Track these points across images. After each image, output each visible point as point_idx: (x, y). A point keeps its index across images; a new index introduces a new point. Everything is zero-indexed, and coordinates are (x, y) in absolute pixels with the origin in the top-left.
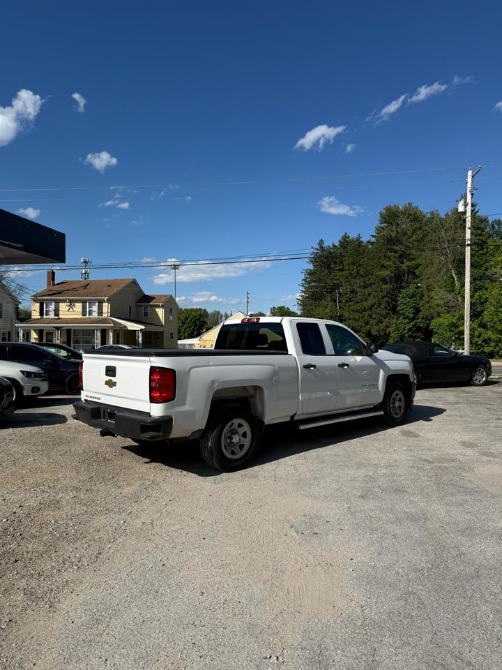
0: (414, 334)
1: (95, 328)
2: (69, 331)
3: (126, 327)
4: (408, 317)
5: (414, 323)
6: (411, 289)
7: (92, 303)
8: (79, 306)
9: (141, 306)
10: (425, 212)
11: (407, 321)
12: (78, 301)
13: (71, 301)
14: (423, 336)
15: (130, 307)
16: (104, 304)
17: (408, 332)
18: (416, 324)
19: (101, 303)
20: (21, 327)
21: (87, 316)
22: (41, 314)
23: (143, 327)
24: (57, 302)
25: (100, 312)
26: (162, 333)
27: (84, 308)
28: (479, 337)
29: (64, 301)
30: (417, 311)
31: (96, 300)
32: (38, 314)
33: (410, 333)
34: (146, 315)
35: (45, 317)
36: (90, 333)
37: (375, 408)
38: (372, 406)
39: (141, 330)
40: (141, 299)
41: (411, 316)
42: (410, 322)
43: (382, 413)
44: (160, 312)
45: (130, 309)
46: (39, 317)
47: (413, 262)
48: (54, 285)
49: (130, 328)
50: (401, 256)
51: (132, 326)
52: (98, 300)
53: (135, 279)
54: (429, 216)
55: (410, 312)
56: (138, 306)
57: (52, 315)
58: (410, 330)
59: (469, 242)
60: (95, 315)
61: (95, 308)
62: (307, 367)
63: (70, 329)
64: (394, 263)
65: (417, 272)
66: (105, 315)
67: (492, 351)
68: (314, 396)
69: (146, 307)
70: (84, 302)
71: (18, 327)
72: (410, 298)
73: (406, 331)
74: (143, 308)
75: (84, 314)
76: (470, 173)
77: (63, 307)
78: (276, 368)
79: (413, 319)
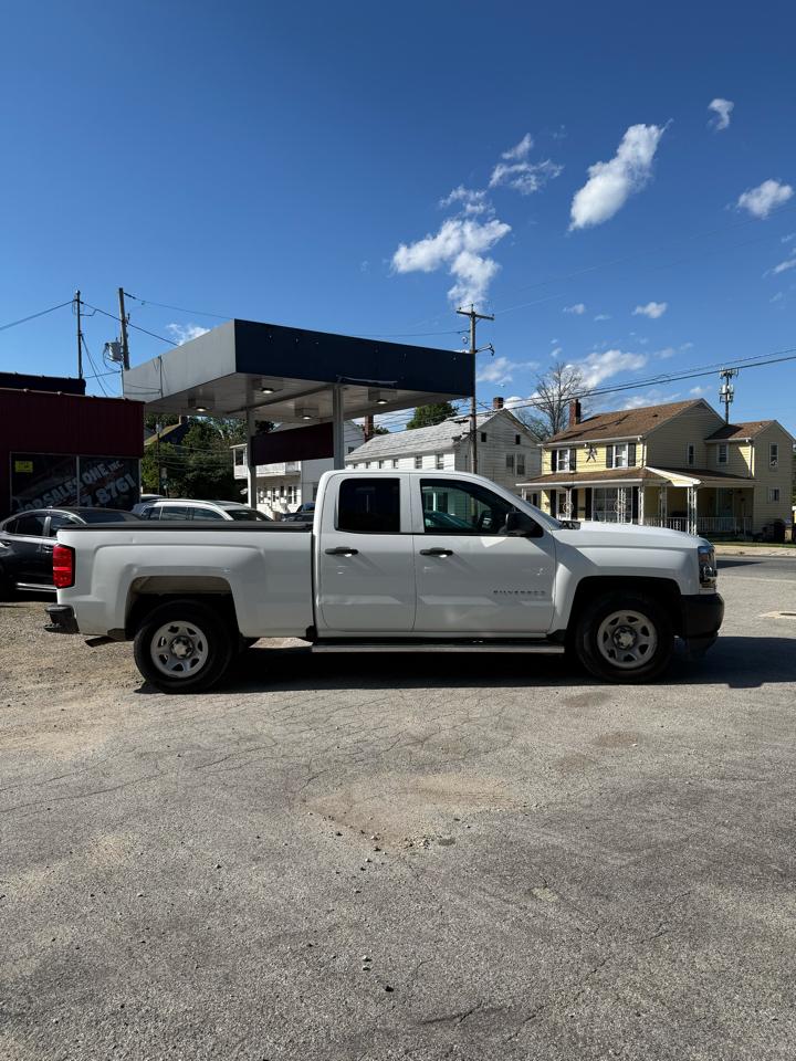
1: (618, 486)
2: (588, 491)
3: (670, 481)
7: (620, 448)
8: (602, 452)
9: (715, 444)
12: (600, 445)
13: (591, 446)
15: (691, 448)
16: (637, 447)
19: (633, 444)
20: (525, 487)
21: (614, 468)
22: (554, 468)
23: (697, 482)
24: (574, 449)
25: (632, 461)
26: (751, 490)
27: (609, 456)
29: (581, 447)
31: (625, 441)
32: (550, 467)
34: (723, 459)
35: (558, 471)
36: (612, 493)
37: (552, 639)
38: (544, 635)
39: (695, 487)
40: (718, 432)
43: (561, 650)
44: (747, 453)
45: (691, 452)
46: (551, 472)
48: (579, 422)
49: (676, 484)
51: (680, 481)
52: (629, 440)
53: (702, 399)
56: (708, 445)
57: (567, 469)
60: (625, 464)
61: (625, 454)
62: (340, 552)
63: (590, 489)
66: (639, 465)
68: (351, 601)
69: (723, 448)
70: (609, 446)
71: (520, 488)
74: (718, 448)
75: (609, 464)
77: (581, 454)
78: (262, 551)
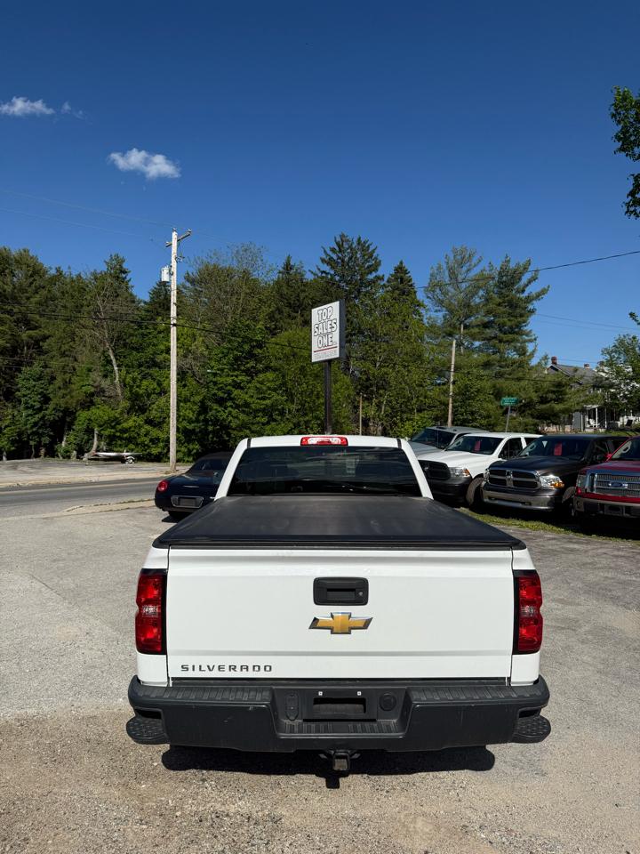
0: (40, 431)
4: (32, 406)
5: (40, 415)
6: (37, 368)
10: (46, 266)
11: (30, 412)
14: (52, 433)
17: (32, 427)
18: (44, 416)
28: (145, 436)
30: (46, 400)
33: (34, 429)
41: (37, 405)
42: (35, 414)
47: (37, 331)
50: (17, 321)
54: (53, 272)
55: (35, 401)
58: (35, 424)
59: (175, 321)
64: (10, 329)
65: (45, 345)
67: (160, 453)
72: (34, 380)
73: (28, 426)
76: (174, 235)
79: (40, 410)
